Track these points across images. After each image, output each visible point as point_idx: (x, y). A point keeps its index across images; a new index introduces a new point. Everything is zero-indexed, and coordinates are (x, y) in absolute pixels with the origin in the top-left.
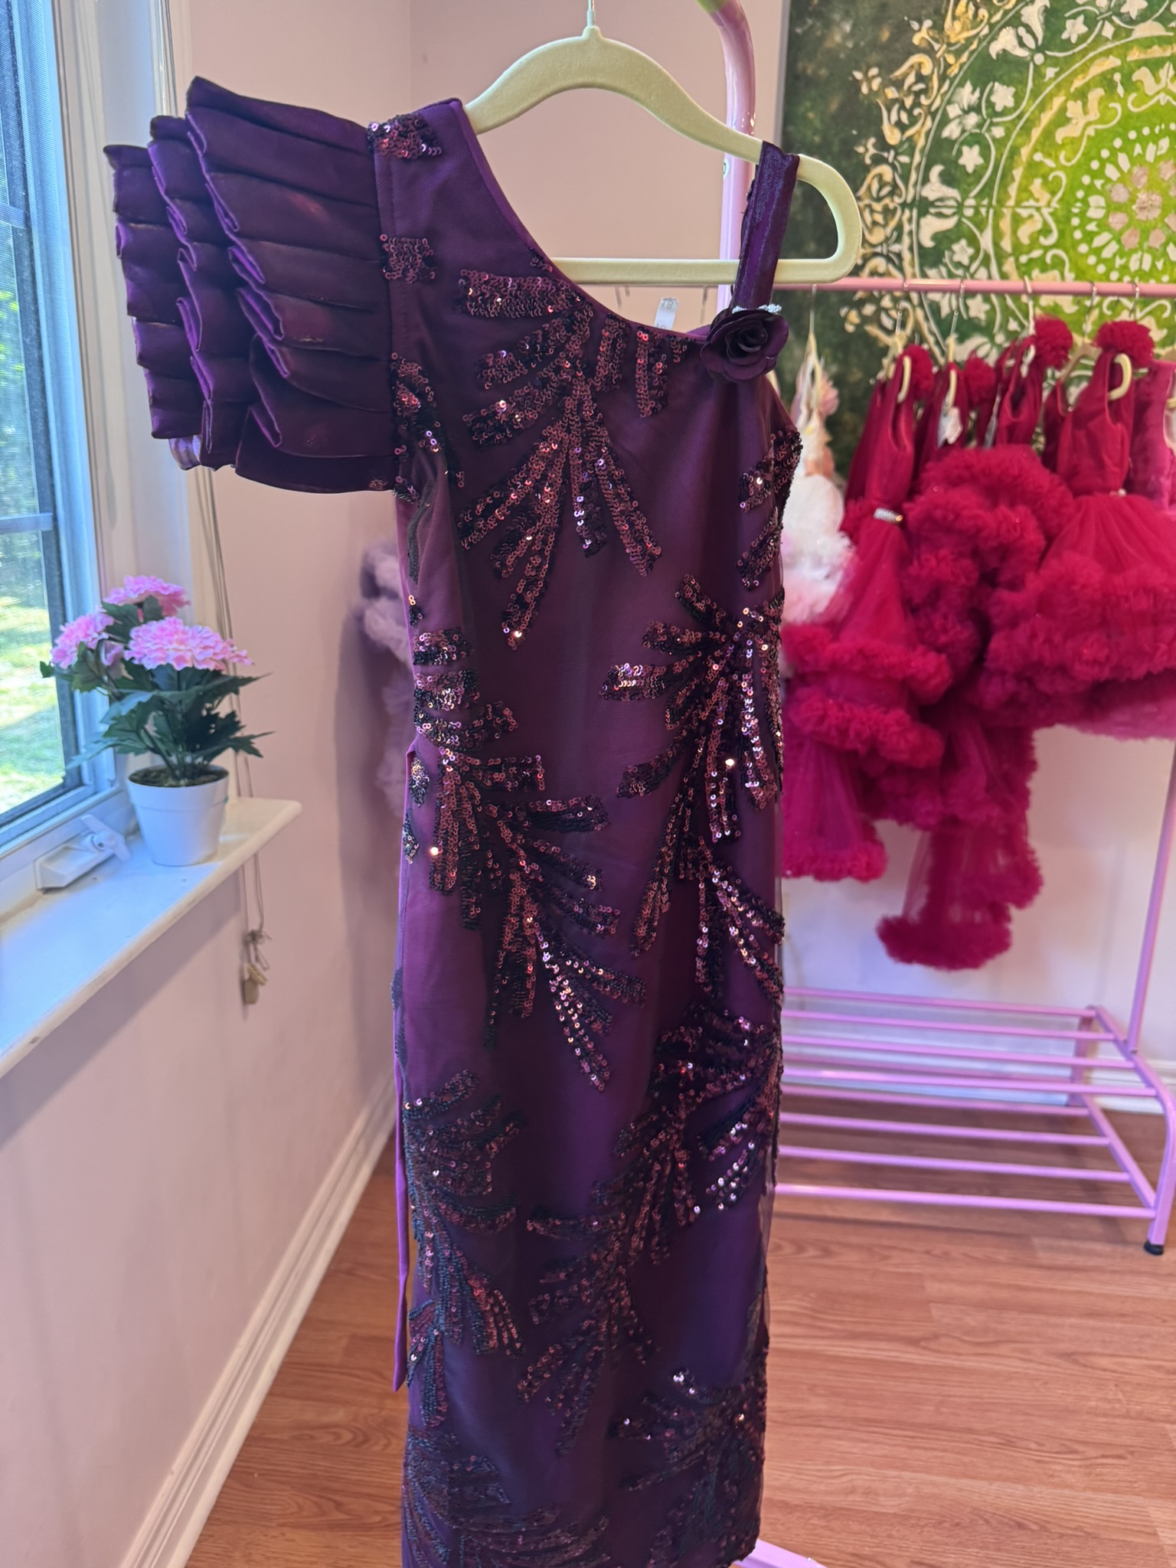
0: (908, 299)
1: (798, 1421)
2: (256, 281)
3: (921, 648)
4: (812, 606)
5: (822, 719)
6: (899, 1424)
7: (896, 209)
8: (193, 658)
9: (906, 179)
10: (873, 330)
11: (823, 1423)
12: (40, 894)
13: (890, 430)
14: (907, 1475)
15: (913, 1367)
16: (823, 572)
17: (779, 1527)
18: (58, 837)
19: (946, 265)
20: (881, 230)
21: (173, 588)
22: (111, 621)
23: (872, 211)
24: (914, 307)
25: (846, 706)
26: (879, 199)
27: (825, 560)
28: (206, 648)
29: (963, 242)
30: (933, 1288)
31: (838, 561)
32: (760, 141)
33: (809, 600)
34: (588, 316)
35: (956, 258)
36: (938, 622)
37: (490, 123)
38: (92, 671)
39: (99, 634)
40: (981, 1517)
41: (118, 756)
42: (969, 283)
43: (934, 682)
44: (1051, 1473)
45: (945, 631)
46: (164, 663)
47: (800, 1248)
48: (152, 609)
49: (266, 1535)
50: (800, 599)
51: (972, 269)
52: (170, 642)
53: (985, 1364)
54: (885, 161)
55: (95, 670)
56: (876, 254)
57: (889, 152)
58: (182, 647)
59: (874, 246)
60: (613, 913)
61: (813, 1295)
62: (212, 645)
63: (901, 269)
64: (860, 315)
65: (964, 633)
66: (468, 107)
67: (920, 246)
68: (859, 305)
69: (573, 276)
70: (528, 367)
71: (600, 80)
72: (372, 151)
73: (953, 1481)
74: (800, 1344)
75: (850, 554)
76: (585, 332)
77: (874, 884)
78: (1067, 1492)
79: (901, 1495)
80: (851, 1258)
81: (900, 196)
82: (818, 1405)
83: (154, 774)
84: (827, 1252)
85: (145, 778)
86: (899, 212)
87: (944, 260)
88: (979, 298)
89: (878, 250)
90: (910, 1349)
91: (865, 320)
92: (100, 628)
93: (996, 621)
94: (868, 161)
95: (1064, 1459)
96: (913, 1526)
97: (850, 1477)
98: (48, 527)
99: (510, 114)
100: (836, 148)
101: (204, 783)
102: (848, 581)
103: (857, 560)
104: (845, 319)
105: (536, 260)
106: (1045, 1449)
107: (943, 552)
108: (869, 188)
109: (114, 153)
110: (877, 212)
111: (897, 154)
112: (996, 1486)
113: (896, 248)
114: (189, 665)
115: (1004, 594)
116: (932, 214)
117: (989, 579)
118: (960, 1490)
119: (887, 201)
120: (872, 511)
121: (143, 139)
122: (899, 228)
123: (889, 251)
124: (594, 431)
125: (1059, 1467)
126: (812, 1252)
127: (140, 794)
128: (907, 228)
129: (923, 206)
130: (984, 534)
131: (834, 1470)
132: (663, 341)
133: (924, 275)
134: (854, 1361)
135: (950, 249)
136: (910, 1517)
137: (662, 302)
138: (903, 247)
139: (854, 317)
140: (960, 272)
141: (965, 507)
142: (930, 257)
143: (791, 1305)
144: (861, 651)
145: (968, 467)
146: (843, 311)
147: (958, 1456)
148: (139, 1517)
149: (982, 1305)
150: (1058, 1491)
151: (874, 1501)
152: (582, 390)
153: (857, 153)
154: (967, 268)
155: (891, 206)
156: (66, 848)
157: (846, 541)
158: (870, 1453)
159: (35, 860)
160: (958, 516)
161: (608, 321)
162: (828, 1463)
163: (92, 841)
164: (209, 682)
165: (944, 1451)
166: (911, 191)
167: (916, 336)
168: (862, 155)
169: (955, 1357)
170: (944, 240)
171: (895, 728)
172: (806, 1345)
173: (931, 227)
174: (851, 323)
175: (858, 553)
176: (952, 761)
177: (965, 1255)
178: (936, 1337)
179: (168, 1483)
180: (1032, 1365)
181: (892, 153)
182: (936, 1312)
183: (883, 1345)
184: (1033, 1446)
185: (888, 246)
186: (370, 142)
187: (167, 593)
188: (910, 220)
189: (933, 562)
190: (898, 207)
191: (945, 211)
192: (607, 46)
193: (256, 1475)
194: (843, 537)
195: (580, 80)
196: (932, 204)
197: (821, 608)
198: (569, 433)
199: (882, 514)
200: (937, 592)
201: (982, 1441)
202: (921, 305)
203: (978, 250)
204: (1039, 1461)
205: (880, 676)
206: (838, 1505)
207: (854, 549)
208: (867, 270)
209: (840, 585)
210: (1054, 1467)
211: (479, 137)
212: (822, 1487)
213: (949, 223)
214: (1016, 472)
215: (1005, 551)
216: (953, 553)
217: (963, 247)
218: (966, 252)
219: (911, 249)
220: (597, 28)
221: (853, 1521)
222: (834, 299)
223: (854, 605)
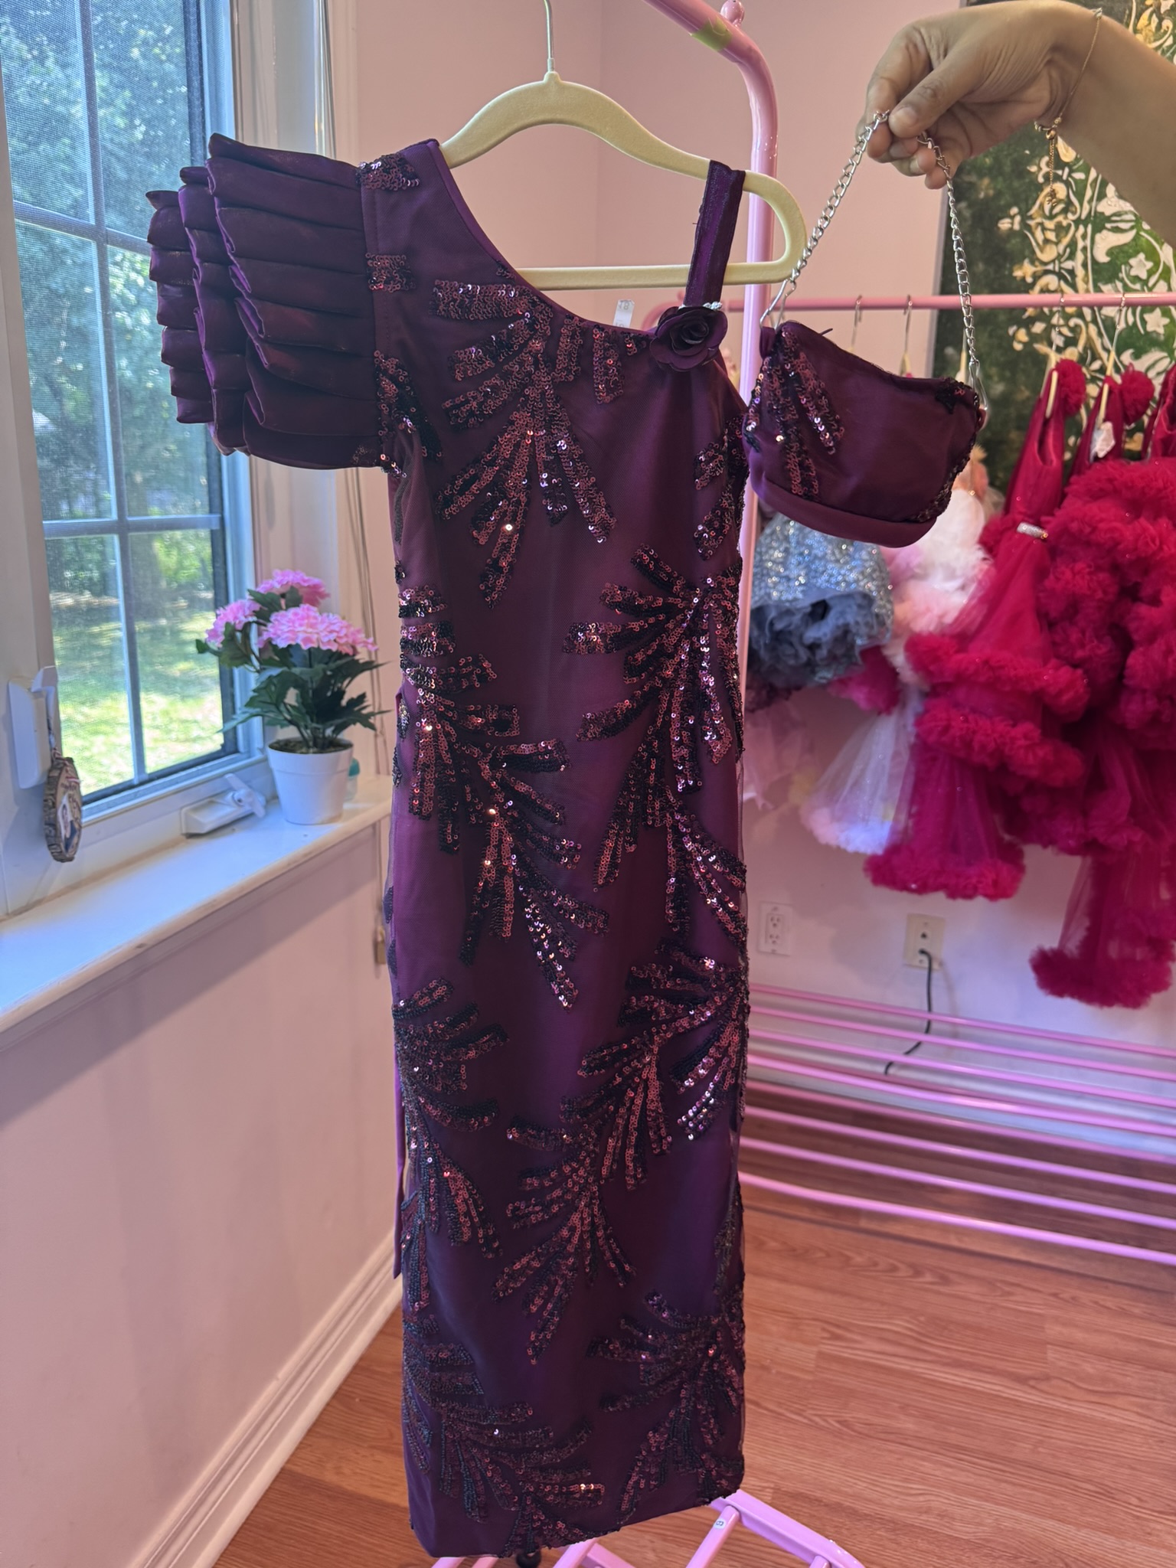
0: (1081, 316)
1: (882, 1436)
2: (246, 292)
3: (1054, 661)
4: (941, 617)
5: (947, 729)
6: (989, 1456)
7: (1069, 226)
8: (318, 640)
9: (1080, 196)
10: (1041, 348)
11: (909, 1442)
12: (184, 838)
13: (1036, 445)
14: (988, 1505)
15: (1017, 1403)
16: (956, 583)
17: (845, 1532)
18: (204, 791)
19: (1122, 280)
20: (1054, 247)
21: (316, 581)
22: (257, 607)
23: (1044, 229)
24: (1086, 324)
25: (971, 717)
26: (1051, 217)
27: (959, 572)
28: (331, 632)
29: (1142, 256)
30: (1053, 1330)
31: (971, 573)
32: (709, 160)
33: (937, 611)
34: (548, 317)
35: (1133, 273)
36: (1075, 636)
37: (462, 157)
38: (239, 649)
39: (246, 617)
40: (1062, 1560)
41: (267, 728)
42: (1145, 296)
43: (1066, 697)
44: (1149, 1531)
45: (1083, 646)
46: (293, 643)
47: (917, 1271)
48: (293, 597)
49: (357, 1453)
50: (928, 610)
51: (1151, 284)
52: (301, 625)
53: (1099, 1413)
54: (1058, 178)
55: (243, 649)
56: (1047, 272)
57: (1063, 170)
58: (310, 630)
59: (1046, 264)
60: (575, 847)
61: (922, 1319)
62: (337, 629)
63: (1074, 286)
64: (1029, 333)
65: (1103, 649)
66: (444, 145)
67: (1094, 261)
68: (1028, 323)
69: (536, 284)
70: (496, 361)
71: (559, 117)
72: (359, 186)
73: (1037, 1520)
74: (898, 1363)
75: (985, 566)
76: (545, 331)
77: (1003, 903)
78: (1163, 1552)
79: (980, 1524)
80: (970, 1290)
81: (1074, 213)
82: (908, 1425)
83: (292, 744)
84: (945, 1280)
85: (285, 746)
86: (1073, 228)
87: (1120, 275)
88: (1158, 311)
89: (1050, 267)
90: (1018, 1386)
91: (1034, 338)
92: (248, 612)
93: (1135, 637)
94: (1041, 180)
95: (1168, 1520)
96: (986, 1555)
97: (928, 1497)
98: (216, 526)
99: (480, 149)
100: (1007, 169)
101: (331, 752)
102: (980, 594)
103: (993, 571)
104: (1013, 337)
105: (500, 270)
106: (1147, 1506)
107: (1079, 566)
108: (1042, 206)
109: (154, 197)
110: (1050, 230)
111: (1071, 171)
112: (1083, 1533)
113: (1068, 265)
114: (315, 646)
115: (1143, 609)
116: (1109, 230)
117: (1131, 593)
118: (1044, 1530)
119: (1060, 218)
120: (1016, 524)
121: (177, 185)
122: (1073, 244)
123: (1060, 268)
124: (556, 416)
125: (1159, 1527)
126: (928, 1278)
127: (275, 757)
128: (1080, 244)
129: (1099, 222)
130: (1121, 547)
131: (912, 1488)
132: (617, 336)
133: (1098, 290)
134: (953, 1388)
135: (1127, 263)
136: (985, 1546)
137: (619, 303)
138: (1077, 264)
139: (1022, 335)
140: (1138, 286)
141: (1102, 520)
142: (1105, 273)
143: (898, 1325)
144: (986, 662)
145: (1111, 481)
146: (1011, 331)
147: (1048, 1497)
148: (241, 1410)
149: (1105, 1355)
150: (1154, 1550)
151: (947, 1525)
152: (544, 380)
153: (1029, 172)
154: (1145, 282)
155: (1065, 223)
156: (212, 801)
157: (981, 554)
158: (953, 1478)
159: (181, 808)
160: (1094, 529)
161: (567, 321)
162: (906, 1480)
163: (233, 797)
164: (335, 661)
165: (1034, 1489)
166: (1086, 206)
167: (1089, 352)
168: (1035, 175)
169: (1064, 1401)
170: (1121, 256)
171: (1022, 742)
172: (905, 1366)
173: (1106, 242)
174: (1020, 342)
175: (996, 565)
176: (1096, 781)
177: (1096, 1303)
178: (1047, 1378)
179: (271, 1389)
180: (1150, 1421)
181: (1067, 170)
182: (1051, 1354)
183: (988, 1378)
184: (1135, 1501)
185: (1060, 263)
186: (358, 178)
187: (306, 585)
188: (1084, 237)
189: (1068, 575)
190: (1072, 224)
191: (1122, 226)
192: (564, 88)
193: (357, 1400)
194: (979, 549)
195: (541, 117)
196: (1108, 219)
197: (949, 619)
198: (534, 418)
199: (1024, 528)
200: (1074, 607)
201: (1077, 1487)
202: (1094, 321)
203: (1157, 264)
204: (1138, 1517)
205: (1007, 688)
206: (909, 1522)
207: (991, 561)
208: (1037, 288)
209: (971, 598)
210: (1152, 1525)
211: (452, 171)
212: (896, 1502)
213: (1127, 238)
214: (1160, 484)
215: (1146, 565)
216: (1089, 566)
217: (1141, 261)
218: (1145, 266)
219: (1085, 265)
220: (554, 72)
221: (922, 1540)
222: (1002, 317)
223: (988, 617)
